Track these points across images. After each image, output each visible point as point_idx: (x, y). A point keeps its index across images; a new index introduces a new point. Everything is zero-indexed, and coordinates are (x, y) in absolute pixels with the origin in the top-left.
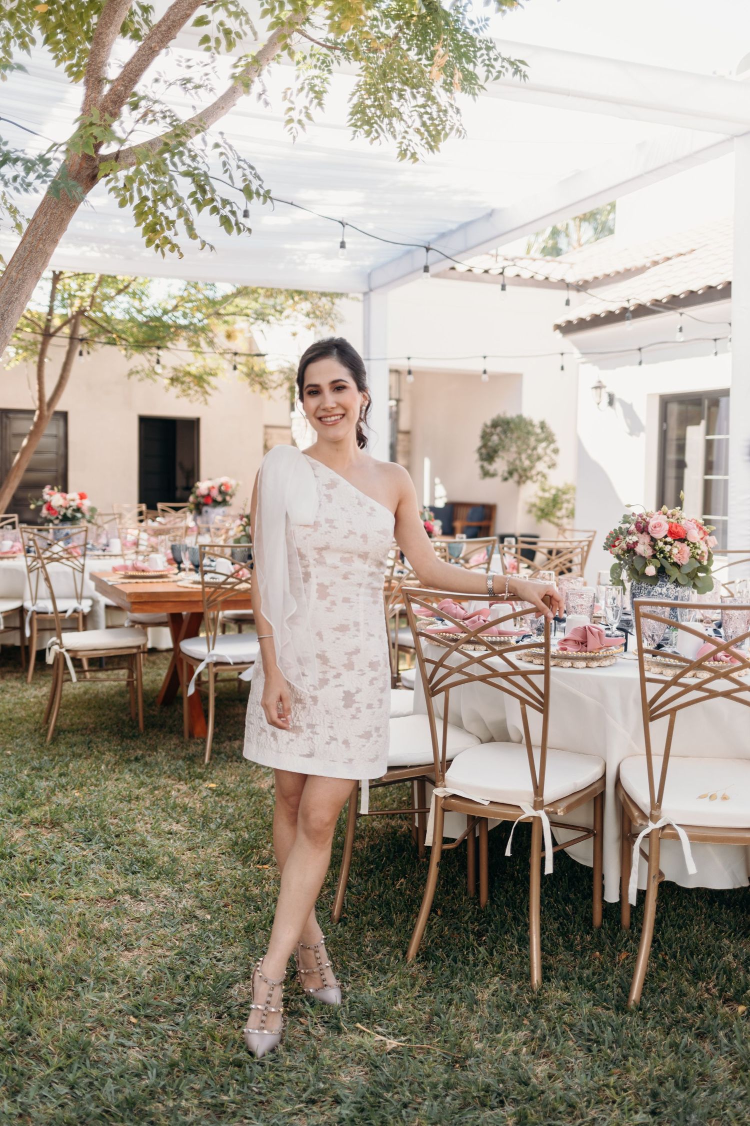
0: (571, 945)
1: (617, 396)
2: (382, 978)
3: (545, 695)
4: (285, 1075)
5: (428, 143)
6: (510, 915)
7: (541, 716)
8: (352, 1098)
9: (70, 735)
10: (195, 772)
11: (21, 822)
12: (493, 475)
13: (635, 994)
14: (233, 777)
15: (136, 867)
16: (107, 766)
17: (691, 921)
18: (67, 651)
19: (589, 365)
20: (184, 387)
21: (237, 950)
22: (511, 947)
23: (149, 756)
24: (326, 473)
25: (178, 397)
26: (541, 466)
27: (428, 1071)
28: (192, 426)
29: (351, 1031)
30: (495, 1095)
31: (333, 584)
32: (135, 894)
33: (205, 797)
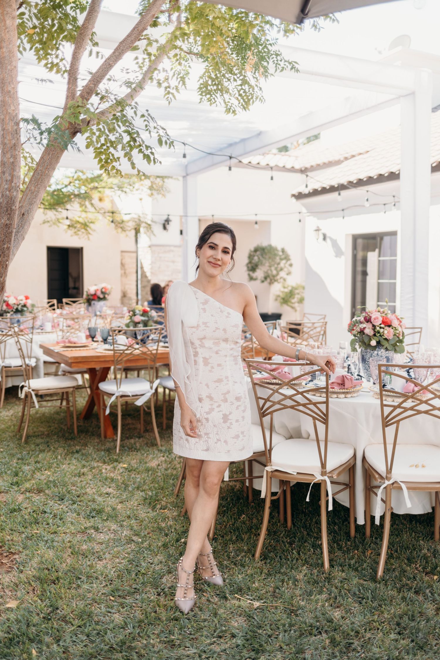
0: (341, 548)
1: (328, 235)
2: (243, 570)
3: (326, 415)
4: (202, 624)
5: (242, 105)
6: (305, 533)
7: (324, 426)
8: (241, 634)
9: (35, 438)
10: (113, 458)
11: (20, 490)
12: (256, 279)
13: (380, 573)
14: (135, 461)
15: (94, 514)
16: (61, 456)
17: (402, 532)
18: (33, 390)
19: (311, 217)
20: (76, 230)
21: (160, 557)
22: (309, 550)
23: (84, 450)
24: (201, 295)
25: (72, 236)
26: (282, 274)
27: (279, 618)
28: (79, 252)
29: (233, 599)
30: (316, 628)
31: (211, 357)
32: (97, 529)
33: (122, 473)
